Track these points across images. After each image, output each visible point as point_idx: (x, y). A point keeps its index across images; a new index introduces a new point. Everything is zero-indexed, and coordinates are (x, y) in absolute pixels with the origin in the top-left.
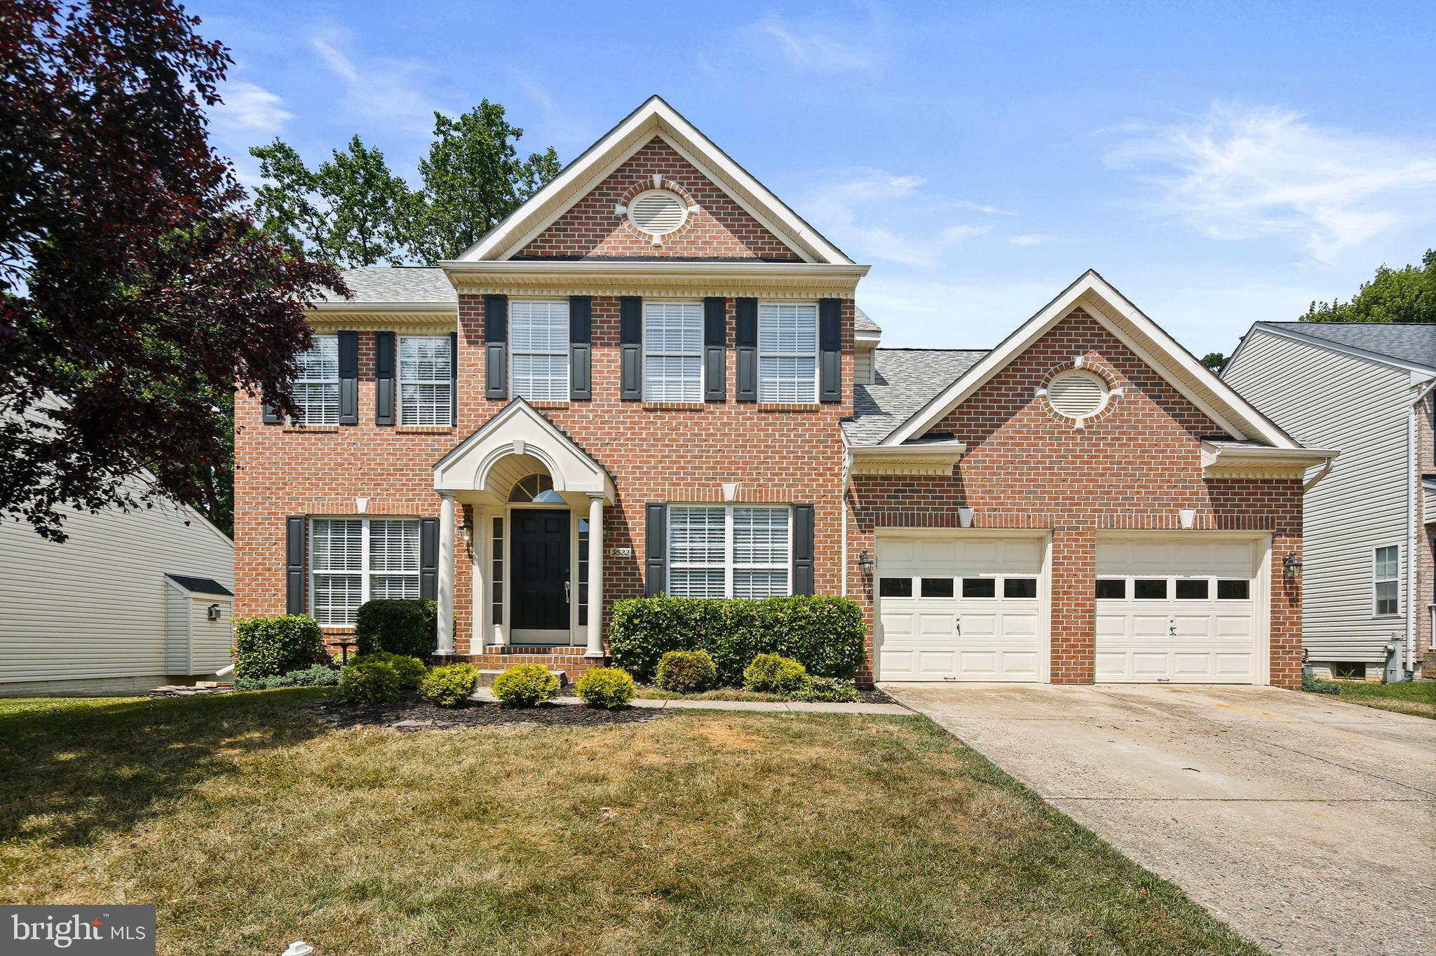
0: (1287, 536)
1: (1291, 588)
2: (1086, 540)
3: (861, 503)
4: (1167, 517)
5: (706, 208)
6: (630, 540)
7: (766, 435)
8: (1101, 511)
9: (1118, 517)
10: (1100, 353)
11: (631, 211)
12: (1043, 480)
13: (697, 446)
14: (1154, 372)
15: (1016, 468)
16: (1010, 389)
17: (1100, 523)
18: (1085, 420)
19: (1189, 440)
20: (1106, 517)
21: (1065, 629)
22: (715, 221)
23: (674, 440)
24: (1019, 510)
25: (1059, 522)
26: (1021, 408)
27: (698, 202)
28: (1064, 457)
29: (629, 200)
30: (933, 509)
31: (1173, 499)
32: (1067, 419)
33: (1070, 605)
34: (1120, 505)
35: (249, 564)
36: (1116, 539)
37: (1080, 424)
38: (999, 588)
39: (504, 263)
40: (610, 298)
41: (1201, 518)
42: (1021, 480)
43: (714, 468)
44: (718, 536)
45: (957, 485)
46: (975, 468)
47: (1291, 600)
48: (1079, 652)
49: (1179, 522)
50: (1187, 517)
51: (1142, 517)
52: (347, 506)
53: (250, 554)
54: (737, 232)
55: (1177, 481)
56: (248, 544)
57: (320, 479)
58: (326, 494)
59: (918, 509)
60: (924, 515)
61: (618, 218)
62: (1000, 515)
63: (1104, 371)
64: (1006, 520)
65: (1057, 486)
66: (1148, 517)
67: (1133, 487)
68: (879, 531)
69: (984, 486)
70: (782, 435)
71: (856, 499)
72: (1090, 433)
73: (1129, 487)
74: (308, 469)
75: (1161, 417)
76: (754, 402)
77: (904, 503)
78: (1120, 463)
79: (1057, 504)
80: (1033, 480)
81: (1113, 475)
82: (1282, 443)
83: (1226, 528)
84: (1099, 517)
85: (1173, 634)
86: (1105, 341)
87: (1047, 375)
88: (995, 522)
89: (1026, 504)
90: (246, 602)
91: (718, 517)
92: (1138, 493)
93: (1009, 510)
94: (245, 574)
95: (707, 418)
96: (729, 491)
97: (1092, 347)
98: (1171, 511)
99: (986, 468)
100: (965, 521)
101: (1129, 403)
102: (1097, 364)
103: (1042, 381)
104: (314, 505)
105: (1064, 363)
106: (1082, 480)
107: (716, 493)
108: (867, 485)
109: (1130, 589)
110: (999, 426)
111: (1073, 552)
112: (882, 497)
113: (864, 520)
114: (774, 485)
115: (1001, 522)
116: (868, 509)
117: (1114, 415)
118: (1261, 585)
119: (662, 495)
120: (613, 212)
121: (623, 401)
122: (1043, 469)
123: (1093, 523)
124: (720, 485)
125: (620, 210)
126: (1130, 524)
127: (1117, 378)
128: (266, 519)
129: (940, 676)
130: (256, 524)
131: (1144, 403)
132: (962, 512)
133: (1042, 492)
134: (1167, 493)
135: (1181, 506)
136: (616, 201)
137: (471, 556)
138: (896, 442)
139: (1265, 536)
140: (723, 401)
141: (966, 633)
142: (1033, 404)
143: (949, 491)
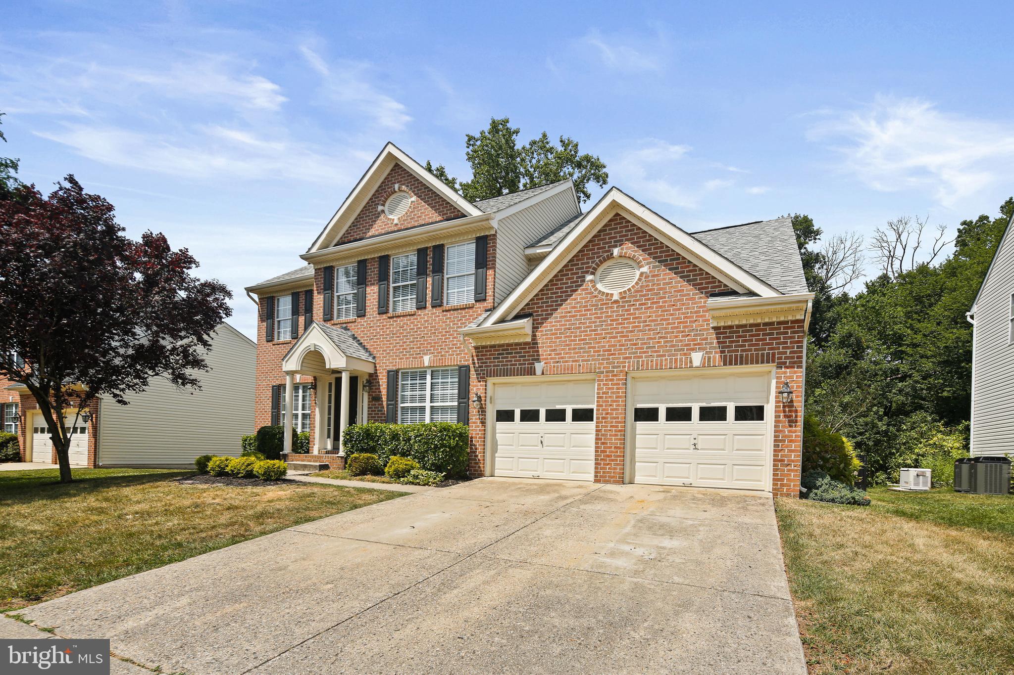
0: (787, 367)
1: (790, 411)
2: (619, 380)
3: (478, 363)
4: (681, 360)
5: (419, 197)
6: (380, 392)
7: (446, 325)
8: (630, 358)
9: (643, 361)
10: (632, 243)
11: (386, 208)
12: (590, 339)
13: (412, 335)
14: (673, 251)
15: (572, 333)
16: (569, 279)
17: (629, 367)
18: (621, 293)
19: (701, 298)
20: (634, 362)
21: (603, 443)
22: (423, 204)
23: (401, 333)
24: (573, 361)
25: (599, 368)
26: (576, 290)
27: (415, 194)
28: (605, 321)
29: (385, 202)
30: (520, 364)
31: (686, 345)
32: (607, 294)
33: (606, 427)
34: (645, 352)
35: (260, 409)
36: (651, 377)
37: (616, 297)
38: (569, 415)
39: (331, 249)
40: (374, 258)
41: (709, 358)
42: (575, 341)
43: (420, 347)
44: (423, 387)
45: (534, 348)
46: (546, 335)
47: (790, 422)
48: (613, 460)
49: (691, 362)
50: (697, 358)
51: (661, 360)
53: (260, 404)
54: (434, 207)
55: (689, 331)
56: (259, 400)
59: (511, 365)
60: (514, 368)
61: (379, 213)
62: (561, 366)
63: (634, 256)
64: (564, 369)
65: (599, 343)
66: (666, 360)
67: (655, 338)
69: (551, 347)
70: (454, 324)
71: (476, 361)
72: (623, 302)
73: (651, 339)
75: (678, 283)
76: (441, 306)
77: (503, 362)
78: (645, 321)
79: (599, 355)
80: (583, 340)
81: (640, 331)
82: (766, 293)
83: (731, 364)
84: (629, 362)
85: (696, 449)
86: (636, 234)
87: (594, 265)
88: (557, 370)
89: (578, 357)
91: (423, 377)
92: (659, 342)
93: (566, 362)
94: (258, 414)
95: (417, 319)
96: (427, 360)
97: (626, 240)
98: (685, 354)
99: (553, 334)
100: (538, 371)
101: (653, 276)
102: (629, 251)
103: (591, 270)
104: (282, 380)
105: (606, 254)
106: (617, 337)
107: (421, 362)
108: (482, 351)
109: (662, 414)
110: (561, 305)
111: (609, 389)
112: (490, 359)
113: (480, 374)
114: (449, 355)
115: (561, 370)
116: (482, 367)
117: (641, 287)
118: (771, 409)
119: (395, 365)
120: (377, 211)
121: (379, 314)
122: (590, 331)
123: (624, 367)
124: (422, 357)
125: (380, 208)
126: (652, 366)
127: (644, 259)
128: (266, 387)
129: (530, 474)
130: (262, 390)
131: (665, 275)
132: (537, 365)
133: (589, 348)
134: (681, 341)
135: (693, 350)
136: (378, 204)
137: (315, 403)
138: (488, 324)
140: (425, 308)
141: (547, 446)
142: (584, 287)
143: (529, 352)
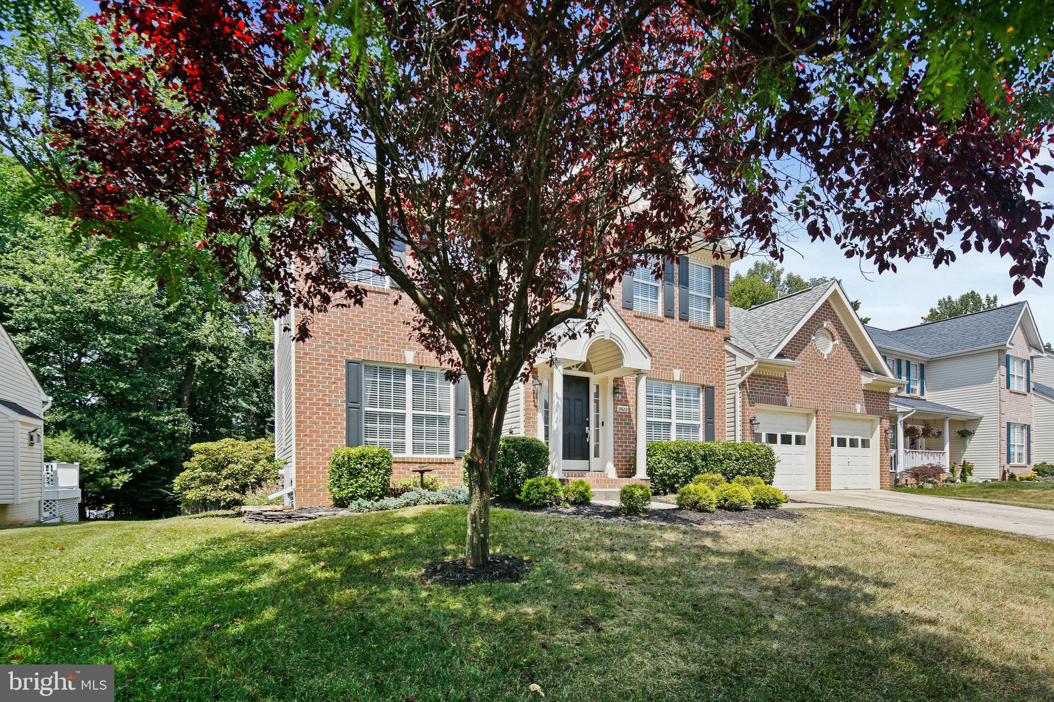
0: (885, 419)
1: (887, 443)
2: (828, 417)
3: (749, 389)
4: (852, 407)
6: (627, 401)
7: (693, 342)
8: (833, 402)
9: (838, 406)
10: (832, 322)
12: (814, 384)
13: (660, 344)
14: (848, 335)
15: (805, 377)
16: (803, 334)
19: (858, 370)
20: (834, 405)
21: (822, 462)
24: (806, 399)
25: (819, 406)
26: (807, 345)
28: (821, 372)
30: (777, 395)
31: (854, 398)
32: (822, 353)
33: (823, 450)
34: (838, 399)
35: (310, 399)
37: (825, 356)
38: (794, 440)
41: (862, 408)
42: (807, 383)
43: (669, 359)
44: (668, 401)
45: (785, 383)
46: (791, 374)
47: (887, 449)
49: (856, 410)
50: (858, 408)
52: (397, 356)
53: (311, 390)
55: (855, 390)
56: (308, 381)
57: (374, 331)
58: (379, 345)
59: (771, 395)
60: (774, 398)
62: (800, 401)
63: (832, 331)
64: (802, 404)
65: (819, 388)
68: (758, 406)
69: (794, 385)
70: (700, 343)
71: (748, 387)
72: (828, 361)
74: (364, 321)
75: (850, 357)
76: (687, 321)
77: (766, 391)
78: (838, 378)
79: (819, 397)
80: (811, 384)
81: (836, 384)
82: (890, 376)
84: (832, 405)
85: (848, 465)
86: (833, 316)
87: (815, 330)
88: (798, 404)
89: (809, 396)
90: (308, 433)
91: (668, 390)
92: (844, 394)
93: (803, 398)
94: (306, 408)
95: (665, 327)
96: (677, 374)
97: (830, 318)
98: (853, 404)
99: (795, 375)
100: (788, 403)
101: (840, 348)
102: (830, 327)
103: (813, 332)
104: (369, 353)
105: (821, 325)
106: (826, 386)
107: (670, 375)
108: (752, 379)
109: (835, 442)
110: (799, 353)
111: (824, 422)
112: (758, 386)
113: (751, 399)
114: (697, 373)
115: (800, 405)
117: (835, 353)
118: (875, 441)
121: (623, 308)
122: (814, 378)
123: (830, 408)
124: (672, 370)
126: (842, 410)
127: (836, 336)
128: (326, 360)
130: (317, 364)
131: (845, 349)
132: (787, 397)
133: (814, 390)
134: (852, 395)
135: (856, 402)
137: (536, 406)
138: (773, 356)
139: (876, 418)
140: (673, 318)
142: (810, 344)
143: (782, 386)
